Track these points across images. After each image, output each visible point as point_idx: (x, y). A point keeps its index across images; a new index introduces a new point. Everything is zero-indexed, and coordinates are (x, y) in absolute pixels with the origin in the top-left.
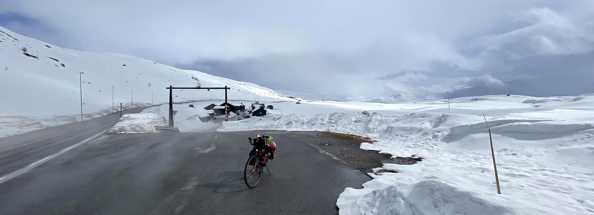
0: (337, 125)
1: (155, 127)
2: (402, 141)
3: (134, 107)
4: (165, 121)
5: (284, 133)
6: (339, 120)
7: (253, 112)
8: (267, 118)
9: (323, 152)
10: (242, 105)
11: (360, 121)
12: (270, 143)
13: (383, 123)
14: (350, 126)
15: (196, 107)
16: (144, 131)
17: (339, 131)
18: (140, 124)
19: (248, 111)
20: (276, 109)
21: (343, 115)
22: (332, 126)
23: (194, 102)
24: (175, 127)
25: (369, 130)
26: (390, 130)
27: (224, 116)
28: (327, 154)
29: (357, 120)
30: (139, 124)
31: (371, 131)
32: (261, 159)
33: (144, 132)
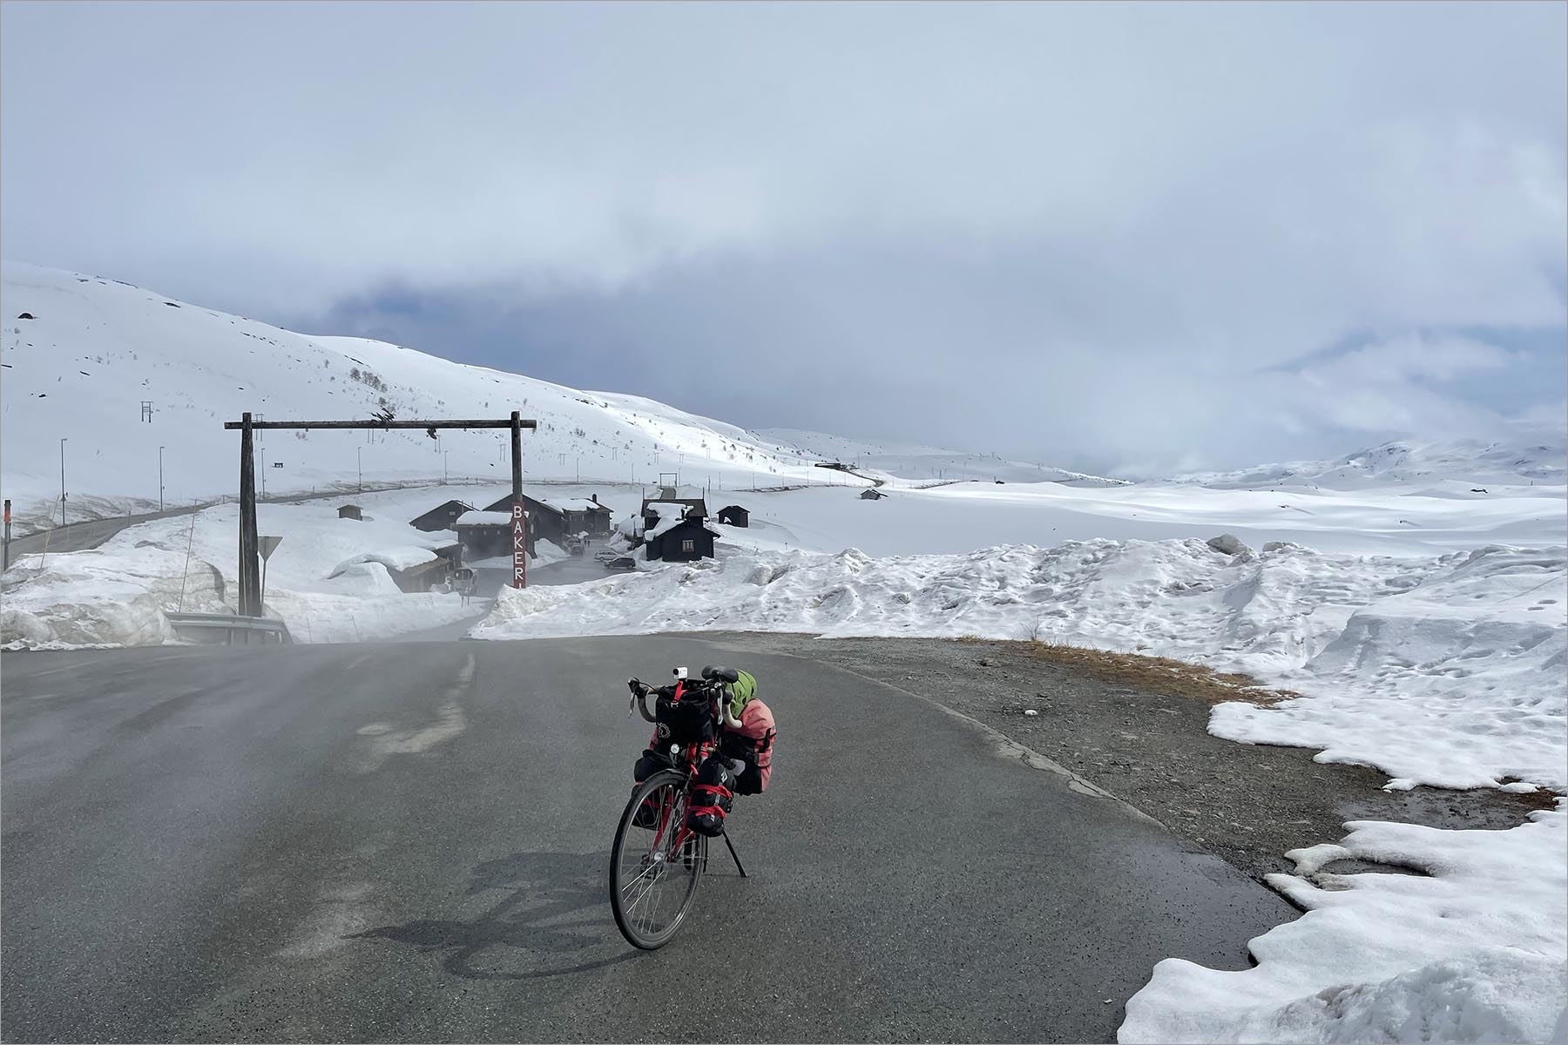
0: (1077, 610)
1: (169, 616)
2: (1436, 699)
3: (73, 518)
4: (220, 586)
5: (808, 646)
6: (1086, 583)
7: (648, 543)
8: (721, 570)
9: (1011, 750)
10: (597, 507)
11: (1197, 588)
12: (740, 706)
13: (1323, 600)
14: (1149, 615)
15: (369, 519)
16: (114, 638)
17: (1089, 638)
18: (96, 601)
19: (627, 538)
20: (761, 525)
21: (1108, 554)
22: (1053, 613)
23: (360, 491)
24: (269, 615)
25: (1248, 635)
26: (1365, 634)
27: (504, 563)
28: (1039, 761)
29: (1182, 583)
30: (94, 603)
31: (1260, 638)
32: (699, 799)
33: (118, 645)
